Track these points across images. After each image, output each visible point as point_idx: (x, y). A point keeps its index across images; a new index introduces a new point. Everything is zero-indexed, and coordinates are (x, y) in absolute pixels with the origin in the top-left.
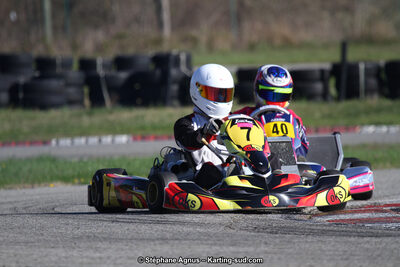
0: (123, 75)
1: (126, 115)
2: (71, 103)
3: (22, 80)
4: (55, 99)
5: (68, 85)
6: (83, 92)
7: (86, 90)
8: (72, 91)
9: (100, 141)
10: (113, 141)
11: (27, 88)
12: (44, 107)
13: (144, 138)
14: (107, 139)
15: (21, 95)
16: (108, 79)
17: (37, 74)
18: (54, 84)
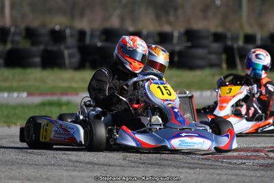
2: (211, 65)
3: (178, 48)
4: (199, 62)
5: (210, 53)
6: (221, 59)
7: (224, 57)
8: (213, 57)
11: (181, 54)
12: (191, 67)
15: (176, 59)
16: (240, 49)
17: (189, 44)
18: (200, 52)
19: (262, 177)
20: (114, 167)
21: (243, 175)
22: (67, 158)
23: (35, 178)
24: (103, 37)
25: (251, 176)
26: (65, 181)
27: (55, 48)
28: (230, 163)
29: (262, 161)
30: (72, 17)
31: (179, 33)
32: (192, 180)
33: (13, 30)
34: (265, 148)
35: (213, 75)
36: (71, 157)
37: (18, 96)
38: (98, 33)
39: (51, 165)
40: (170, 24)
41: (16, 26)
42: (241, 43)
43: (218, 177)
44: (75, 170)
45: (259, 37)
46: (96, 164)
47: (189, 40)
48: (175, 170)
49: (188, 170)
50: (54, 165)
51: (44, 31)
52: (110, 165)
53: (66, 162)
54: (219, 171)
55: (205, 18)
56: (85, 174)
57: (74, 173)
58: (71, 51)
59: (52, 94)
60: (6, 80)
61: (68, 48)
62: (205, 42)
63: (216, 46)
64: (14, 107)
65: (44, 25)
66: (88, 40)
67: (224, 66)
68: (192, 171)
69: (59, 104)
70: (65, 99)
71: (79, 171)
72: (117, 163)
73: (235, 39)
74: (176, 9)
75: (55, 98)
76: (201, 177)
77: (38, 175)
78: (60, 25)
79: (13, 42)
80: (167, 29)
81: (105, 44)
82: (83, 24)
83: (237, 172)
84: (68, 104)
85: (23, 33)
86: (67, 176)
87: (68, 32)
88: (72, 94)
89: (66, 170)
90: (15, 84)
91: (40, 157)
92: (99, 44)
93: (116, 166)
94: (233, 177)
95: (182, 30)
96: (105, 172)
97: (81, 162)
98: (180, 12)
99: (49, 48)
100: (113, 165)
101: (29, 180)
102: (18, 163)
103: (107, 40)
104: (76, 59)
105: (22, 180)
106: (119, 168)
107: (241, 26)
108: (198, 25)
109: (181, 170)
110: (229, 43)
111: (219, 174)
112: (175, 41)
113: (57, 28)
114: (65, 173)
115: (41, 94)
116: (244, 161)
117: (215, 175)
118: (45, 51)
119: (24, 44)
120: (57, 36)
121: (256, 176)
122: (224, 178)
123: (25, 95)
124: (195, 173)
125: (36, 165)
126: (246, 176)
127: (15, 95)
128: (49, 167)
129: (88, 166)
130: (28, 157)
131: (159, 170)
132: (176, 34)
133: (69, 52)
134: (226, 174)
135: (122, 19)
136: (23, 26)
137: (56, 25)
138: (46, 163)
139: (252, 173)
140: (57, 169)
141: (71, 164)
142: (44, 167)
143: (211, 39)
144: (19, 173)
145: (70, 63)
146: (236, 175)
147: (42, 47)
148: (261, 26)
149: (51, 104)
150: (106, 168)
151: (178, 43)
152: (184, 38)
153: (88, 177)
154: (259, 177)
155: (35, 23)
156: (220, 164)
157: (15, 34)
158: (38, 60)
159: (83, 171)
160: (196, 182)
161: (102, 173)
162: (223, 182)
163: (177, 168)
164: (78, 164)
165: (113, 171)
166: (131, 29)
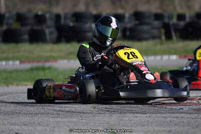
0: (182, 23)
1: (180, 45)
2: (154, 38)
3: (129, 26)
4: (145, 35)
5: (153, 28)
6: (161, 33)
7: (163, 31)
8: (155, 32)
9: (162, 59)
10: (169, 59)
11: (131, 30)
13: (185, 57)
14: (166, 57)
15: (128, 33)
16: (174, 25)
18: (145, 28)
19: (196, 118)
21: (182, 117)
23: (30, 124)
24: (74, 19)
26: (52, 125)
27: (38, 28)
28: (172, 109)
30: (50, 4)
31: (130, 15)
32: (145, 122)
33: (7, 15)
35: (155, 45)
36: (55, 108)
37: (13, 64)
38: (70, 16)
40: (122, 8)
41: (9, 12)
42: (175, 20)
43: (164, 119)
45: (188, 15)
46: (74, 112)
47: (137, 19)
49: (141, 115)
50: (43, 113)
51: (30, 15)
52: (83, 113)
53: (51, 112)
54: (164, 115)
56: (66, 120)
57: (58, 119)
58: (51, 30)
59: (39, 61)
60: (4, 52)
61: (48, 27)
62: (148, 20)
63: (157, 23)
64: (11, 72)
65: (30, 11)
66: (62, 22)
67: (163, 37)
68: (144, 115)
69: (43, 69)
70: (47, 65)
71: (61, 118)
73: (170, 17)
75: (40, 65)
76: (151, 120)
78: (42, 11)
79: (7, 24)
80: (120, 11)
81: (75, 24)
82: (58, 10)
84: (50, 68)
85: (15, 17)
87: (48, 16)
88: (52, 61)
89: (52, 117)
90: (10, 55)
92: (71, 24)
94: (174, 119)
95: (132, 12)
96: (80, 118)
99: (35, 27)
100: (87, 113)
104: (55, 36)
105: (20, 125)
106: (90, 115)
107: (174, 8)
108: (143, 8)
109: (136, 115)
110: (166, 20)
111: (165, 117)
112: (127, 20)
113: (40, 13)
114: (52, 120)
115: (29, 62)
116: (182, 107)
118: (32, 30)
119: (16, 26)
120: (40, 19)
122: (168, 119)
123: (17, 63)
125: (30, 114)
126: (184, 118)
127: (11, 63)
128: (39, 115)
129: (68, 114)
130: (24, 109)
132: (127, 15)
133: (49, 31)
134: (169, 117)
135: (87, 5)
136: (14, 12)
137: (39, 10)
138: (37, 113)
139: (188, 115)
141: (55, 113)
142: (36, 115)
143: (153, 18)
147: (29, 28)
148: (189, 7)
149: (37, 69)
150: (81, 115)
151: (129, 22)
152: (133, 18)
154: (194, 118)
155: (23, 10)
157: (9, 18)
158: (26, 37)
159: (65, 117)
160: (148, 124)
161: (79, 119)
162: (168, 123)
163: (133, 113)
164: (60, 112)
165: (86, 117)
166: (94, 12)
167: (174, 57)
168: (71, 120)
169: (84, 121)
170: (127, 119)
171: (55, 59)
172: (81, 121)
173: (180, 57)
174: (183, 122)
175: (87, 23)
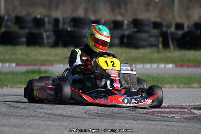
0: (180, 32)
1: (177, 54)
2: (151, 46)
3: (126, 33)
4: (143, 43)
5: (151, 36)
6: (159, 40)
7: (161, 39)
8: (153, 39)
9: (158, 67)
10: (165, 67)
11: (129, 37)
12: (136, 47)
13: (181, 66)
14: (162, 66)
15: (125, 40)
16: (172, 34)
17: (135, 30)
18: (143, 35)
19: (186, 127)
20: (78, 119)
21: (173, 126)
22: (44, 112)
23: (20, 126)
24: (72, 24)
25: (179, 126)
26: (42, 128)
27: (37, 31)
28: (163, 117)
29: (187, 116)
30: (50, 8)
31: (128, 21)
32: (135, 129)
33: (6, 17)
34: (190, 106)
35: (152, 53)
36: (46, 111)
37: (9, 66)
38: (68, 21)
39: (32, 116)
40: (121, 14)
41: (8, 15)
42: (173, 29)
43: (154, 127)
44: (49, 121)
45: (186, 25)
46: (65, 116)
47: (135, 27)
48: (123, 121)
49: (132, 122)
50: (34, 116)
51: (29, 18)
52: (75, 117)
53: (43, 115)
54: (155, 123)
55: (148, 10)
56: (56, 123)
57: (48, 123)
59: (34, 65)
61: (46, 31)
62: (147, 28)
63: (155, 32)
64: (6, 74)
65: (29, 14)
66: (61, 26)
67: (161, 46)
68: (135, 122)
69: (39, 72)
70: (43, 68)
71: (52, 121)
72: (80, 116)
73: (169, 26)
74: (126, 4)
75: (36, 68)
76: (142, 127)
77: (22, 124)
78: (41, 14)
79: (6, 26)
80: (119, 18)
81: (73, 29)
82: (58, 14)
83: (168, 123)
84: (45, 72)
85: (14, 20)
86: (43, 125)
87: (46, 19)
88: (48, 65)
89: (43, 121)
90: (7, 57)
91: (24, 111)
92: (69, 29)
93: (80, 118)
94: (165, 127)
95: (130, 19)
96: (71, 122)
97: (54, 115)
98: (129, 6)
99: (32, 31)
100: (77, 117)
101: (16, 127)
102: (8, 115)
103: (74, 26)
104: (52, 40)
105: (10, 127)
106: (81, 119)
107: (174, 17)
108: (142, 16)
109: (127, 121)
110: (164, 29)
111: (155, 125)
112: (125, 27)
113: (39, 16)
114: (42, 123)
115: (25, 65)
116: (173, 115)
117: (152, 126)
118: (29, 33)
119: (14, 28)
120: (39, 22)
121: (182, 127)
122: (159, 127)
123: (14, 65)
124: (137, 124)
125: (21, 116)
126: (175, 126)
127: (7, 65)
128: (30, 118)
129: (59, 117)
130: (16, 111)
131: (111, 121)
132: (126, 22)
133: (47, 34)
134: (160, 125)
135: (86, 10)
136: (13, 15)
137: (38, 14)
138: (28, 115)
139: (179, 124)
140: (36, 120)
141: (46, 116)
142: (27, 118)
143: (151, 26)
144: (8, 122)
145: (48, 42)
146: (167, 125)
147: (27, 31)
148: (188, 17)
149: (33, 72)
150: (72, 119)
151: (127, 29)
152: (132, 25)
153: (58, 126)
154: (184, 127)
155: (22, 12)
156: (156, 117)
157: (7, 20)
158: (24, 40)
159: (55, 121)
160: (138, 130)
161: (69, 123)
162: (158, 131)
163: (125, 120)
164: (51, 116)
165: (77, 122)
166: (93, 18)
167: (170, 66)
168: (61, 124)
169: (74, 125)
170: (118, 125)
171: (51, 63)
172: (71, 125)
173: (177, 66)
174: (173, 131)
175: (85, 28)
